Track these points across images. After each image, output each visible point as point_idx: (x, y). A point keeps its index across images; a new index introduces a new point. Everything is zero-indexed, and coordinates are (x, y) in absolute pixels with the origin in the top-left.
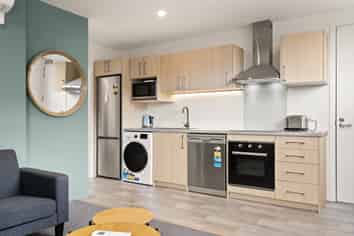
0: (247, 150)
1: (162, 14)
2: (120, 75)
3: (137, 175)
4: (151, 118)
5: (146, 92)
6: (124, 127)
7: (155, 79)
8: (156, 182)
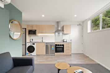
0: (59, 46)
1: (43, 16)
2: (26, 29)
3: (31, 54)
4: (32, 39)
5: (33, 33)
6: (27, 42)
7: (36, 30)
8: (37, 54)
